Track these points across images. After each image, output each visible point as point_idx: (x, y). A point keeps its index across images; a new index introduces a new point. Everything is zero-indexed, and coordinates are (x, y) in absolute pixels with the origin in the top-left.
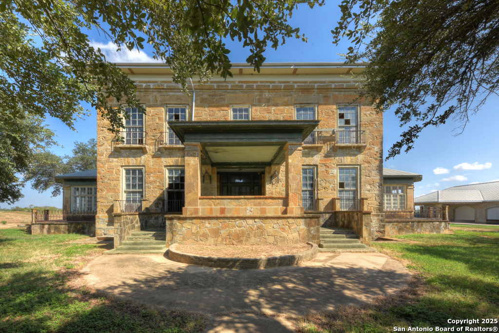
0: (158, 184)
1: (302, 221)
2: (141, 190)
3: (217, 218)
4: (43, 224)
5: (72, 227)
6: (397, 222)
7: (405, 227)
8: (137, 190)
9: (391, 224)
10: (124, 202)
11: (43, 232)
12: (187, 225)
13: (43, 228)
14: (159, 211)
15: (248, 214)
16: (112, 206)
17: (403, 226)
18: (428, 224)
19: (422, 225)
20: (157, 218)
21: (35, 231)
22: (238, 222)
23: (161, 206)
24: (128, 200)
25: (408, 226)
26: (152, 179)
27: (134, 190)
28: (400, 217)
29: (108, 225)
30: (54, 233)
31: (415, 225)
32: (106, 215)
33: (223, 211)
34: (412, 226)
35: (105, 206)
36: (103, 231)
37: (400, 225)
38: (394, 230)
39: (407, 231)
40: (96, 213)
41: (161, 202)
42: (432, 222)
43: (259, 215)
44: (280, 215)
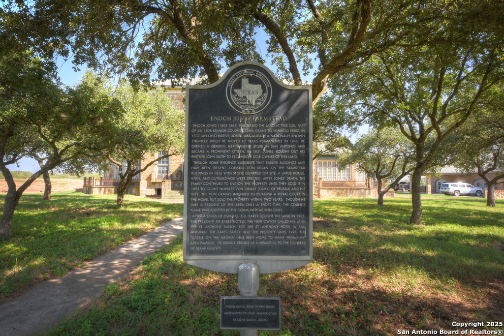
0: (178, 161)
2: (167, 165)
6: (336, 189)
7: (341, 193)
8: (165, 165)
9: (332, 191)
10: (157, 173)
14: (179, 179)
16: (151, 175)
17: (340, 192)
18: (357, 190)
19: (353, 191)
20: (179, 184)
23: (180, 176)
24: (159, 172)
25: (343, 192)
26: (174, 158)
27: (163, 165)
28: (347, 186)
29: (147, 188)
30: (108, 194)
31: (348, 192)
32: (146, 181)
34: (346, 192)
35: (146, 175)
36: (144, 192)
37: (338, 191)
38: (334, 195)
39: (343, 196)
40: (140, 180)
41: (180, 173)
42: (360, 189)
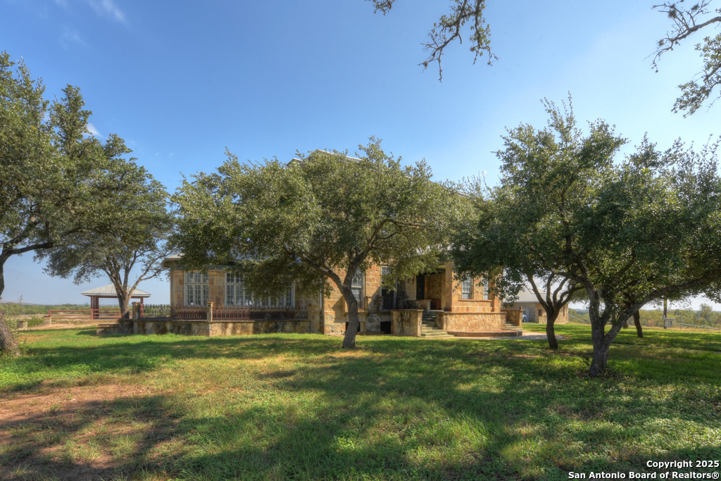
0: (376, 282)
1: (499, 316)
2: (360, 287)
3: (464, 314)
4: (226, 323)
5: (263, 325)
11: (225, 332)
12: (453, 318)
13: (226, 327)
15: (478, 311)
21: (214, 332)
22: (476, 316)
26: (371, 277)
29: (334, 322)
33: (468, 309)
36: (331, 328)
43: (482, 312)
44: (490, 312)
